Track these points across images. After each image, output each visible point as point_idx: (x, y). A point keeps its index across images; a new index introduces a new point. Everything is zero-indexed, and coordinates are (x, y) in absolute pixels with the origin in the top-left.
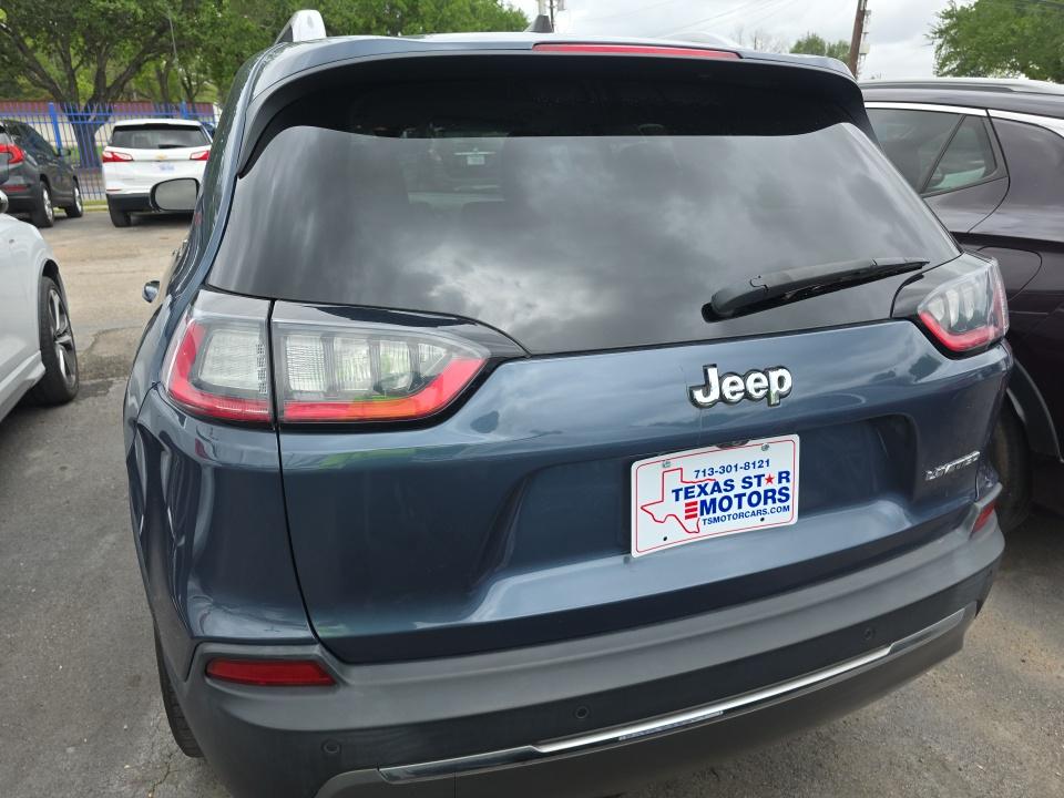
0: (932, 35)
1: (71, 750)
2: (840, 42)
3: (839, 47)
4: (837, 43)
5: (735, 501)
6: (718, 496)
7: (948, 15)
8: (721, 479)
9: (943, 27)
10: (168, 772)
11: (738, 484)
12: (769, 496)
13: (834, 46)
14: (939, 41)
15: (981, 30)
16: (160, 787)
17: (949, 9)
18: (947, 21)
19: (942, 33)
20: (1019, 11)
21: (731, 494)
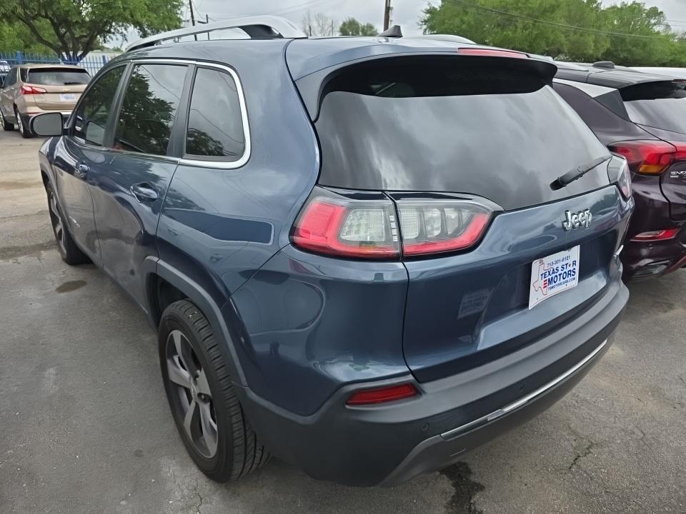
0: (421, 23)
1: (123, 503)
2: (368, 24)
3: (367, 27)
4: (366, 25)
5: (559, 277)
6: (553, 275)
7: (428, 12)
8: (555, 267)
9: (426, 19)
10: (201, 499)
11: (560, 269)
12: (569, 274)
13: (364, 26)
14: (425, 27)
15: (446, 21)
16: (201, 508)
17: (428, 8)
18: (428, 15)
19: (425, 22)
20: (464, 11)
21: (557, 274)
